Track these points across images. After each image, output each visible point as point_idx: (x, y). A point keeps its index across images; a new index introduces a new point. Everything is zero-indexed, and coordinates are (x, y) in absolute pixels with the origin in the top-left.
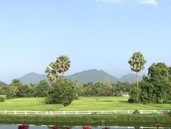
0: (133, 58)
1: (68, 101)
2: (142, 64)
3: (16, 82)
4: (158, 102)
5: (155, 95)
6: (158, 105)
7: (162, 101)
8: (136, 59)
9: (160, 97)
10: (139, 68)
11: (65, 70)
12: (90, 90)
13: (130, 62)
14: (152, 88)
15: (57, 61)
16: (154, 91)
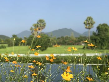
0: (87, 20)
1: (44, 48)
2: (92, 24)
3: (14, 36)
4: (102, 49)
5: (100, 44)
6: (102, 50)
7: (105, 47)
8: (89, 21)
9: (103, 45)
10: (90, 27)
11: (42, 29)
12: (61, 41)
13: (84, 23)
14: (98, 40)
15: (38, 23)
16: (100, 42)
